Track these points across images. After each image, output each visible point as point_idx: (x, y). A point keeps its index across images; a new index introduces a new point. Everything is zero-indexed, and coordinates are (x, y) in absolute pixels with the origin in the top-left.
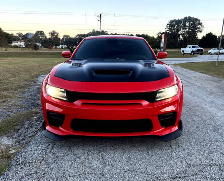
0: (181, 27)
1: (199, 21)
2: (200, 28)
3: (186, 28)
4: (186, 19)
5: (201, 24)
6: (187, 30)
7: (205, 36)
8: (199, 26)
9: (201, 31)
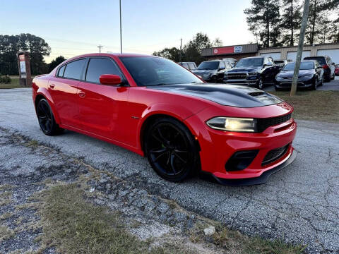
0: (19, 46)
1: (44, 41)
2: (46, 50)
3: (27, 49)
4: (25, 37)
5: (46, 45)
6: (29, 51)
7: (55, 60)
8: (45, 48)
9: (48, 54)
